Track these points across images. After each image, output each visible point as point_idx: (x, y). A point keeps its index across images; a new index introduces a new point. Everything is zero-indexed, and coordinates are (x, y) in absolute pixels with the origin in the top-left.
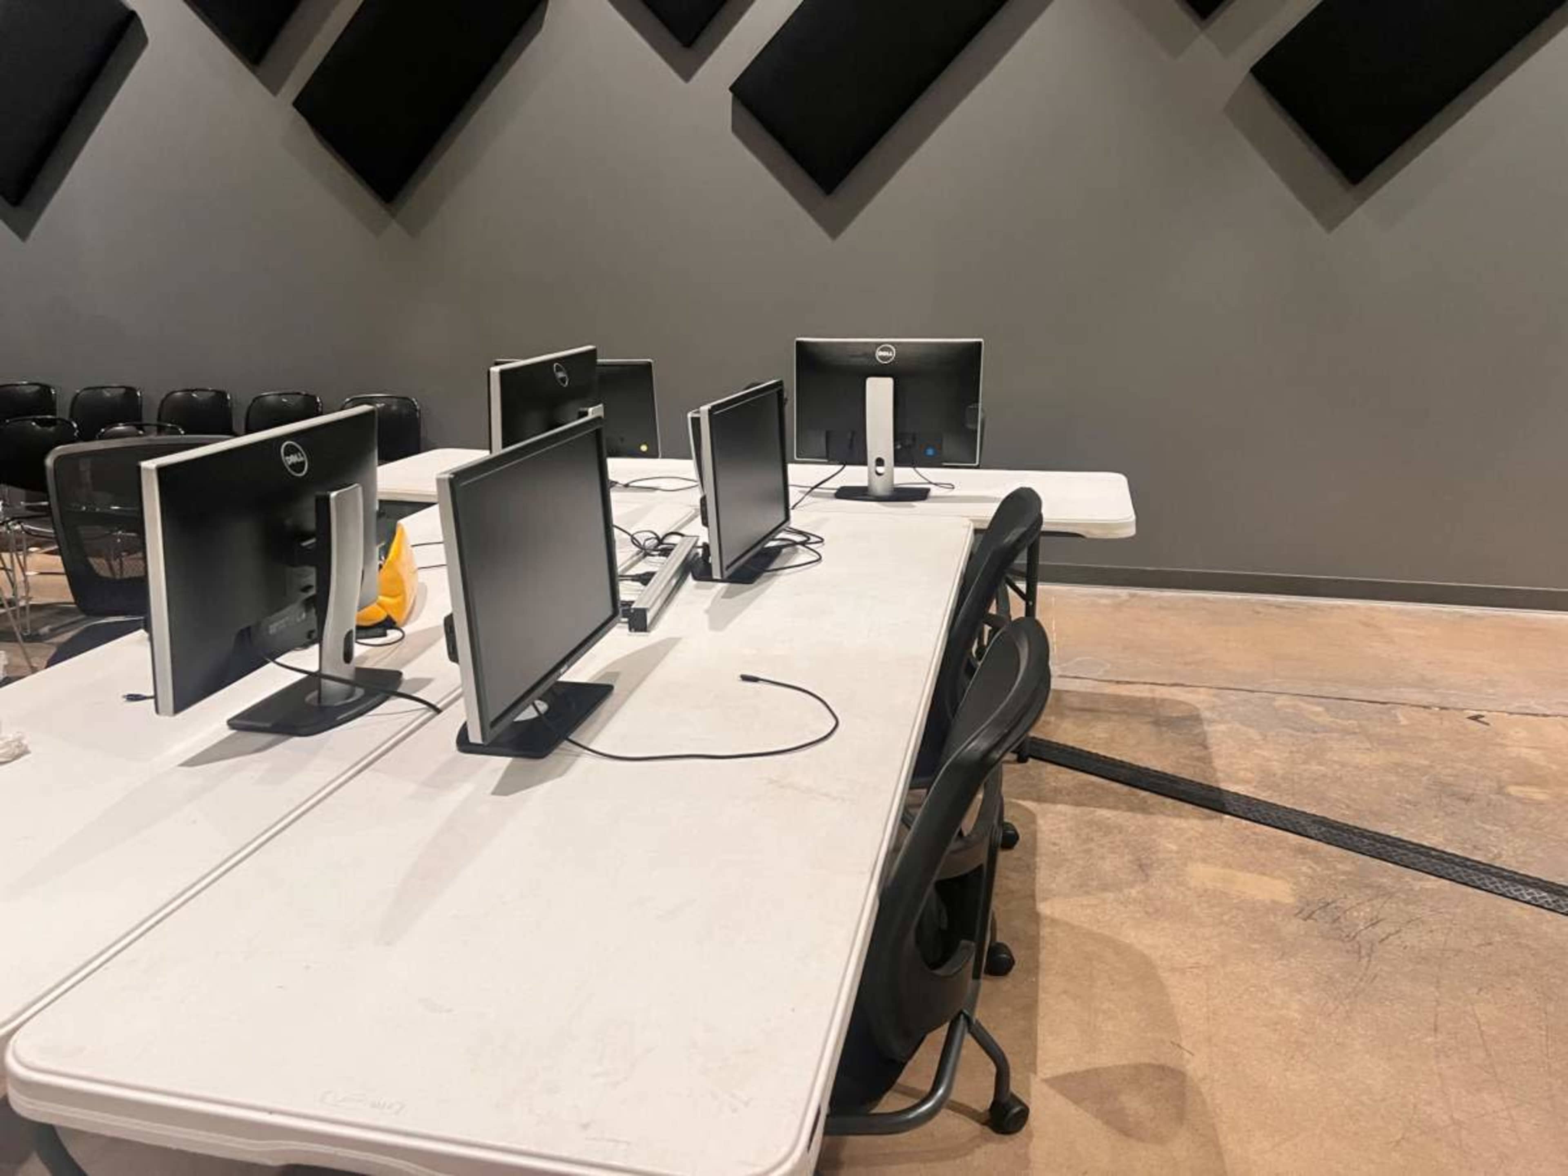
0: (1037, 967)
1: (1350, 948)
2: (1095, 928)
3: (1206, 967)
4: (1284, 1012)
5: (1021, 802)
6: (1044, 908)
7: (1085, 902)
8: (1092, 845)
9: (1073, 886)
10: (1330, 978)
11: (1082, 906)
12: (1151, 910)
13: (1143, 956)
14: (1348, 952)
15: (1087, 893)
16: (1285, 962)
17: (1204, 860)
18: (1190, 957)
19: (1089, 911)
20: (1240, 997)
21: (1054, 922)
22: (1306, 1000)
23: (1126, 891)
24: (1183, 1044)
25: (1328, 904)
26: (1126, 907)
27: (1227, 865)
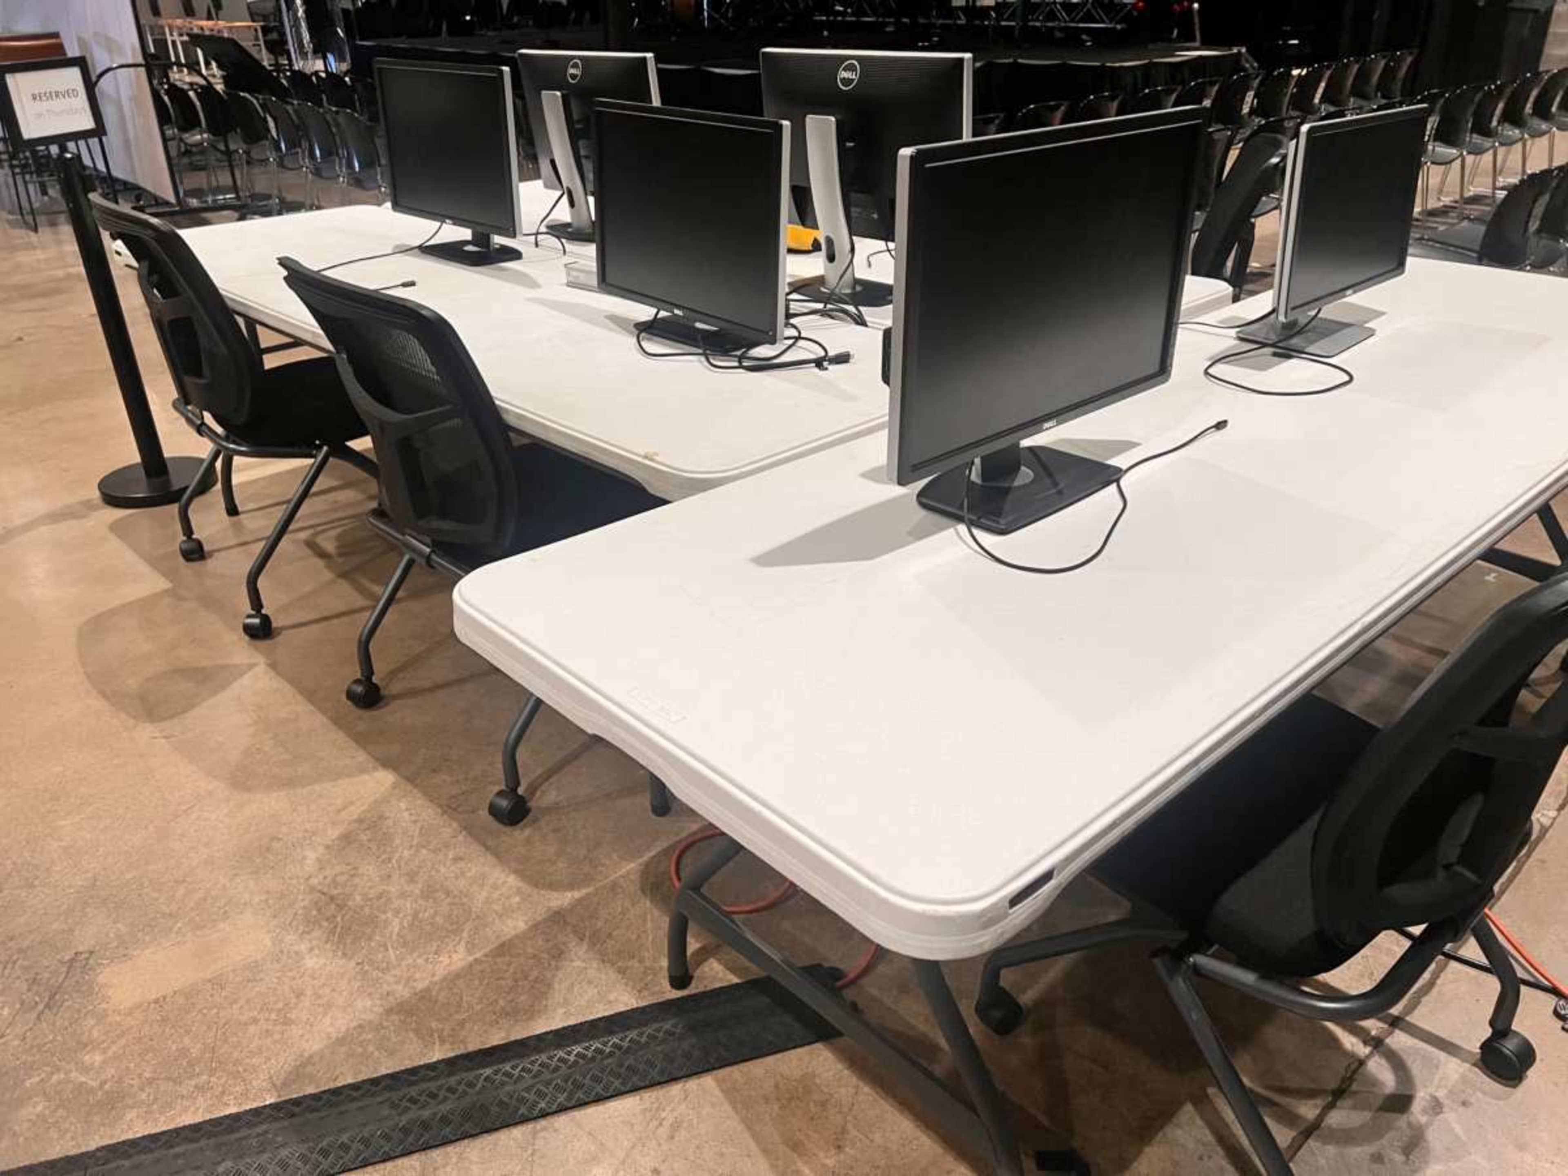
0: (336, 724)
1: (11, 944)
2: (317, 787)
3: (177, 816)
4: (77, 819)
5: (577, 894)
6: (385, 778)
7: (352, 808)
8: (417, 889)
9: (381, 817)
10: (32, 886)
11: (352, 803)
12: (276, 845)
13: (249, 790)
14: (12, 939)
15: (360, 821)
16: (90, 875)
17: (255, 967)
18: (198, 819)
19: (339, 801)
20: (127, 808)
21: (363, 770)
22: (55, 845)
23: (321, 850)
24: (163, 741)
25: (47, 1006)
26: (306, 831)
27: (218, 982)
